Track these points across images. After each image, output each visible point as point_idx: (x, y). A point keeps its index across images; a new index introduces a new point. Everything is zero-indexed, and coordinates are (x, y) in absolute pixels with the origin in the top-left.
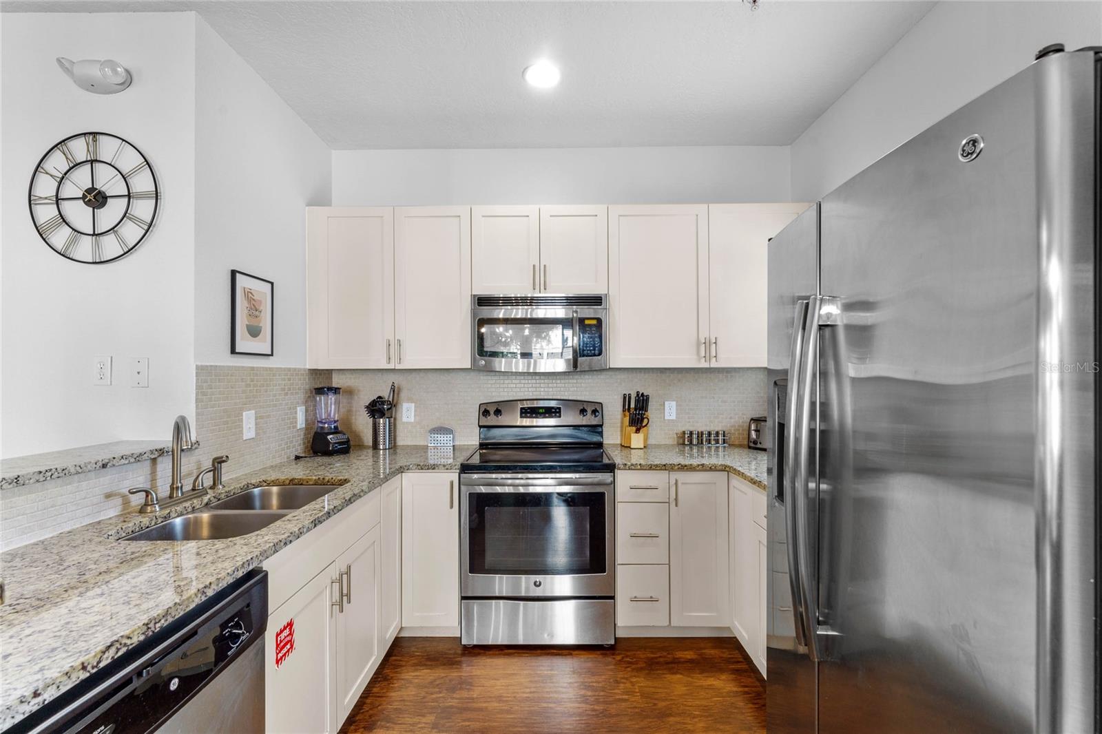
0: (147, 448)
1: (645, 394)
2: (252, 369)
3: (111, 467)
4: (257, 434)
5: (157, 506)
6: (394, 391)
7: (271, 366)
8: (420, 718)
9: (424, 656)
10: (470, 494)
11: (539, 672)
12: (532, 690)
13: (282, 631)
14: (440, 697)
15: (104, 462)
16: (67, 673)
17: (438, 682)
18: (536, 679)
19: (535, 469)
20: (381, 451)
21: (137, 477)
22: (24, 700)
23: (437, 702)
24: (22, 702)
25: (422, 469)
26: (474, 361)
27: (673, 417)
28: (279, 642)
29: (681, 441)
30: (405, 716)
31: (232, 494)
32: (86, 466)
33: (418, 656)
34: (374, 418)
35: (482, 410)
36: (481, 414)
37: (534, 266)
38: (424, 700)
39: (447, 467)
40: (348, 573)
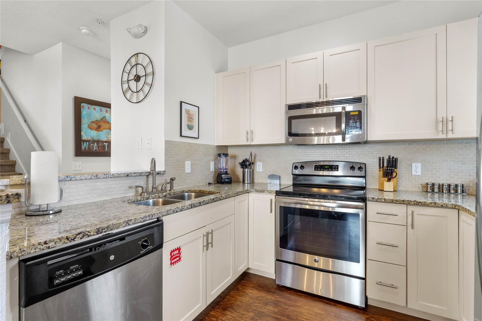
0: (144, 171)
1: (395, 157)
2: (190, 143)
3: (130, 176)
4: (192, 171)
5: (146, 193)
6: (252, 156)
7: (198, 143)
8: (247, 312)
9: (257, 284)
10: (280, 206)
11: (314, 310)
12: (308, 318)
13: (174, 251)
14: (259, 306)
15: (127, 174)
16: (60, 239)
17: (260, 298)
18: (311, 313)
19: (315, 196)
20: (246, 184)
21: (141, 182)
22: (40, 244)
23: (257, 307)
24: (39, 244)
25: (257, 192)
26: (287, 140)
27: (419, 173)
28: (172, 255)
29: (425, 189)
30: (241, 309)
31: (176, 193)
32: (121, 175)
33: (255, 283)
34: (243, 168)
35: (294, 166)
36: (293, 168)
37: (320, 85)
38: (251, 305)
39: (269, 192)
40: (212, 233)
